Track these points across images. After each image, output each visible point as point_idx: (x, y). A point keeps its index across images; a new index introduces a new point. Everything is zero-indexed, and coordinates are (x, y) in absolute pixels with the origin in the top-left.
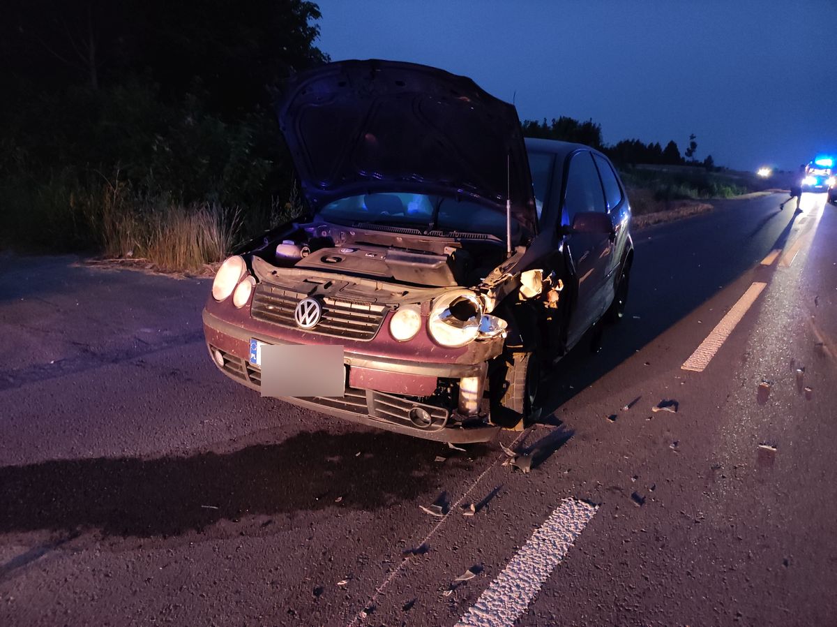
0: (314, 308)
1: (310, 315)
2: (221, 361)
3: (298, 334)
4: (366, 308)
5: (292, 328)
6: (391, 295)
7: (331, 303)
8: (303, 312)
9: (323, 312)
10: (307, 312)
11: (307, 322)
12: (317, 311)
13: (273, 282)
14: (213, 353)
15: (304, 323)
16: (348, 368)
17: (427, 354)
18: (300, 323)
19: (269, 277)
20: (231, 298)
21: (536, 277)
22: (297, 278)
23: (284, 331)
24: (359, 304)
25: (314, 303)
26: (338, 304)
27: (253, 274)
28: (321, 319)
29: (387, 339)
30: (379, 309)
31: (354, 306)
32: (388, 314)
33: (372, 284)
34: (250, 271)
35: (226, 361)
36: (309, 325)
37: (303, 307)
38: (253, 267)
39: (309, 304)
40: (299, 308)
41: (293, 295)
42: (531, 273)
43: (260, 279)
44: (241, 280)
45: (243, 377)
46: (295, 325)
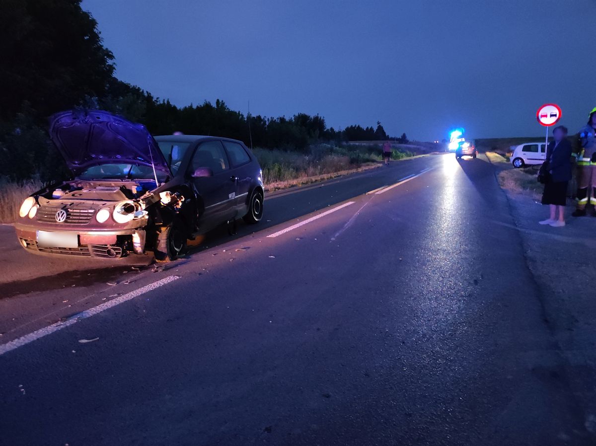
0: (64, 213)
1: (62, 216)
2: (25, 245)
3: (57, 226)
4: (87, 211)
5: (55, 223)
6: (98, 205)
7: (72, 211)
8: (59, 216)
9: (67, 215)
10: (60, 215)
11: (61, 219)
12: (65, 214)
13: (48, 206)
14: (22, 241)
15: (60, 220)
16: (79, 236)
17: (112, 227)
18: (58, 221)
19: (45, 204)
20: (28, 215)
21: (167, 195)
22: (58, 203)
23: (51, 225)
24: (83, 210)
25: (63, 211)
26: (74, 211)
27: (39, 204)
28: (67, 218)
29: (95, 223)
30: (92, 211)
31: (81, 211)
32: (95, 213)
33: (91, 202)
34: (37, 202)
35: (28, 244)
36: (62, 221)
37: (59, 213)
38: (39, 201)
39: (61, 212)
40: (57, 214)
41: (55, 210)
42: (165, 193)
43: (41, 205)
44: (33, 206)
45: (36, 250)
46: (56, 222)
